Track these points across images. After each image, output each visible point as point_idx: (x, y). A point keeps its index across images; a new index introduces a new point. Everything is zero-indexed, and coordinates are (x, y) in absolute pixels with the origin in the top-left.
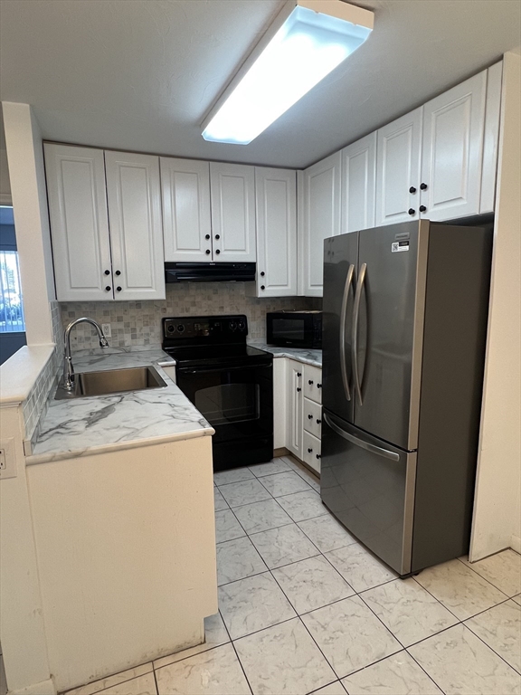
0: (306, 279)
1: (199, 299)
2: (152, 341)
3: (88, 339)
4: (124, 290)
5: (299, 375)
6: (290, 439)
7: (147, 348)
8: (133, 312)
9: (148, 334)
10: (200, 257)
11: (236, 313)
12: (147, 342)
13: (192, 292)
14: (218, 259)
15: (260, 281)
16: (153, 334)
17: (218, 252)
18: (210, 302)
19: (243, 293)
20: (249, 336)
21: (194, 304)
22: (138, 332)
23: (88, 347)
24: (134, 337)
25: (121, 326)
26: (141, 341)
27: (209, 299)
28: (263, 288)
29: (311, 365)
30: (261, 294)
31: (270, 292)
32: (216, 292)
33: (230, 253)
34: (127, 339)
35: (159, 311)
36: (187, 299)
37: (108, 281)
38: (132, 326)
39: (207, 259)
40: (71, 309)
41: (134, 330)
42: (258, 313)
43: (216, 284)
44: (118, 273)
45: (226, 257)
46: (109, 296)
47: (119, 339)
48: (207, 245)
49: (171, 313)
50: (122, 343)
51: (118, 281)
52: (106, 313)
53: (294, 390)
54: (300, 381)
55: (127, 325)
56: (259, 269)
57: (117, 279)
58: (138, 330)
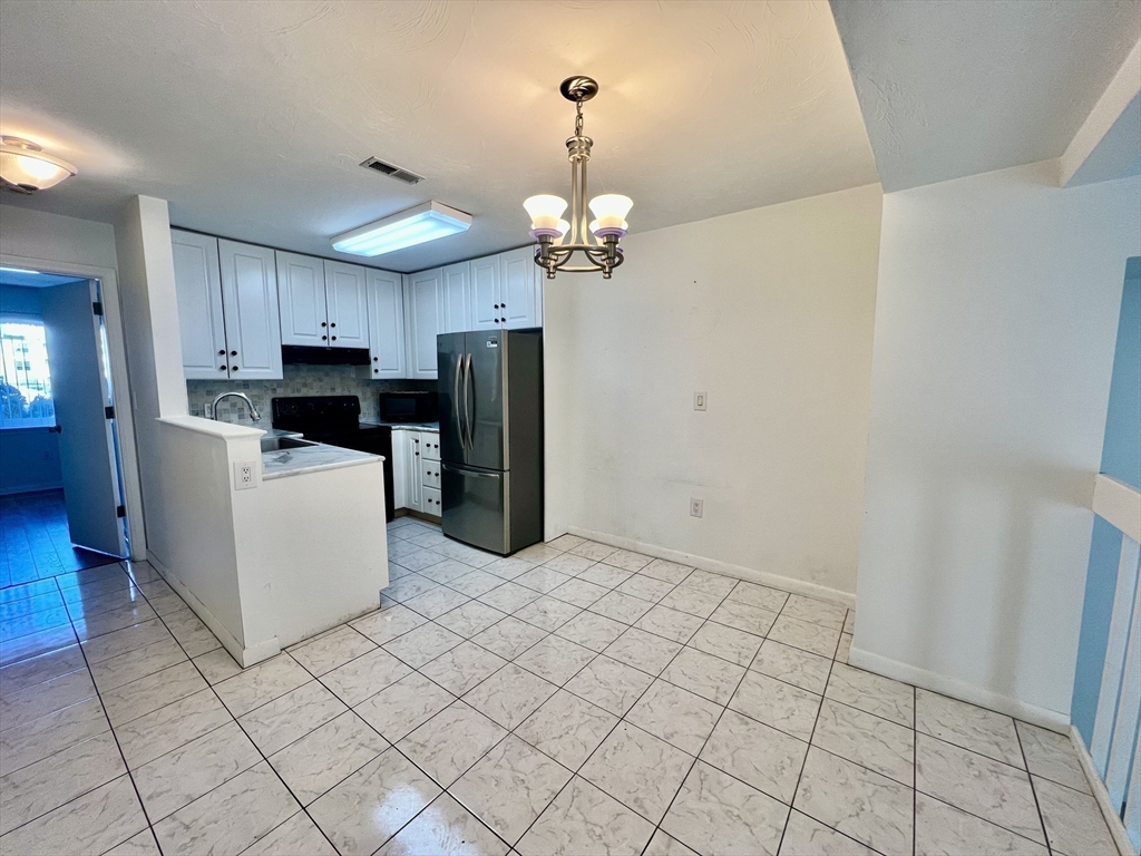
0: (414, 365)
1: (309, 381)
4: (241, 370)
5: (417, 441)
6: (409, 499)
10: (317, 342)
11: (346, 393)
13: (303, 374)
14: (333, 344)
15: (374, 365)
16: (262, 414)
17: (334, 338)
18: (321, 384)
19: (354, 376)
20: (361, 415)
21: (305, 385)
27: (321, 380)
28: (376, 371)
29: (428, 431)
30: (374, 376)
31: (382, 375)
32: (327, 375)
33: (346, 339)
35: (270, 392)
37: (222, 360)
39: (324, 344)
42: (369, 394)
43: (327, 368)
44: (233, 353)
45: (341, 343)
46: (223, 375)
48: (323, 331)
49: (281, 393)
51: (233, 361)
52: (210, 393)
53: (412, 454)
54: (417, 447)
55: (234, 405)
56: (372, 355)
57: (233, 359)
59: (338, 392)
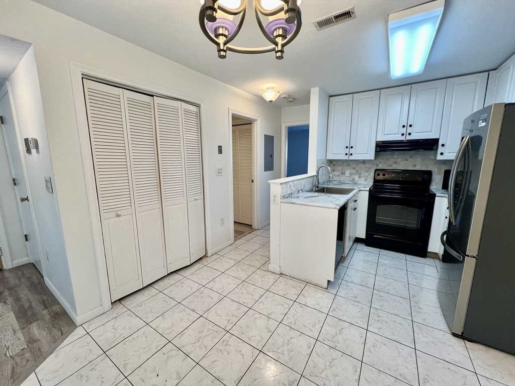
1: (399, 160)
2: (368, 180)
3: (339, 176)
4: (353, 155)
7: (366, 183)
8: (360, 166)
9: (367, 176)
10: (398, 138)
11: (424, 169)
12: (366, 180)
13: (395, 157)
14: (409, 138)
15: (440, 149)
16: (369, 177)
17: (410, 134)
18: (407, 162)
20: (433, 183)
21: (396, 163)
22: (362, 175)
23: (338, 179)
24: (360, 177)
25: (354, 171)
26: (363, 179)
27: (406, 160)
28: (442, 154)
30: (439, 157)
31: (445, 157)
32: (411, 157)
33: (419, 134)
34: (356, 177)
35: (375, 166)
36: (392, 160)
37: (347, 151)
38: (359, 172)
39: (403, 138)
40: (334, 163)
41: (360, 174)
44: (352, 147)
45: (415, 136)
46: (346, 158)
47: (353, 177)
48: (403, 131)
49: (381, 167)
50: (353, 179)
51: (352, 151)
52: (348, 165)
55: (357, 171)
56: (440, 143)
57: (351, 150)
58: (362, 173)
59: (418, 168)
